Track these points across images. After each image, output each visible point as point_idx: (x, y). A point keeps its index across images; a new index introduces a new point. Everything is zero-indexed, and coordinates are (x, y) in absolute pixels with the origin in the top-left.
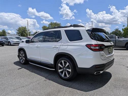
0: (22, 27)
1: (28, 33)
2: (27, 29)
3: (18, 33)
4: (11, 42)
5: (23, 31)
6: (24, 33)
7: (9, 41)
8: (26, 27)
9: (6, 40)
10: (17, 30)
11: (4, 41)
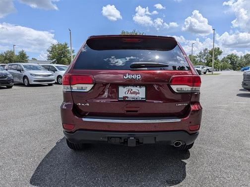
0: (58, 45)
1: (71, 57)
2: (69, 48)
3: (50, 58)
4: (29, 77)
5: (60, 53)
6: (64, 57)
7: (24, 74)
8: (66, 44)
9: (19, 72)
10: (48, 51)
11: (10, 76)
